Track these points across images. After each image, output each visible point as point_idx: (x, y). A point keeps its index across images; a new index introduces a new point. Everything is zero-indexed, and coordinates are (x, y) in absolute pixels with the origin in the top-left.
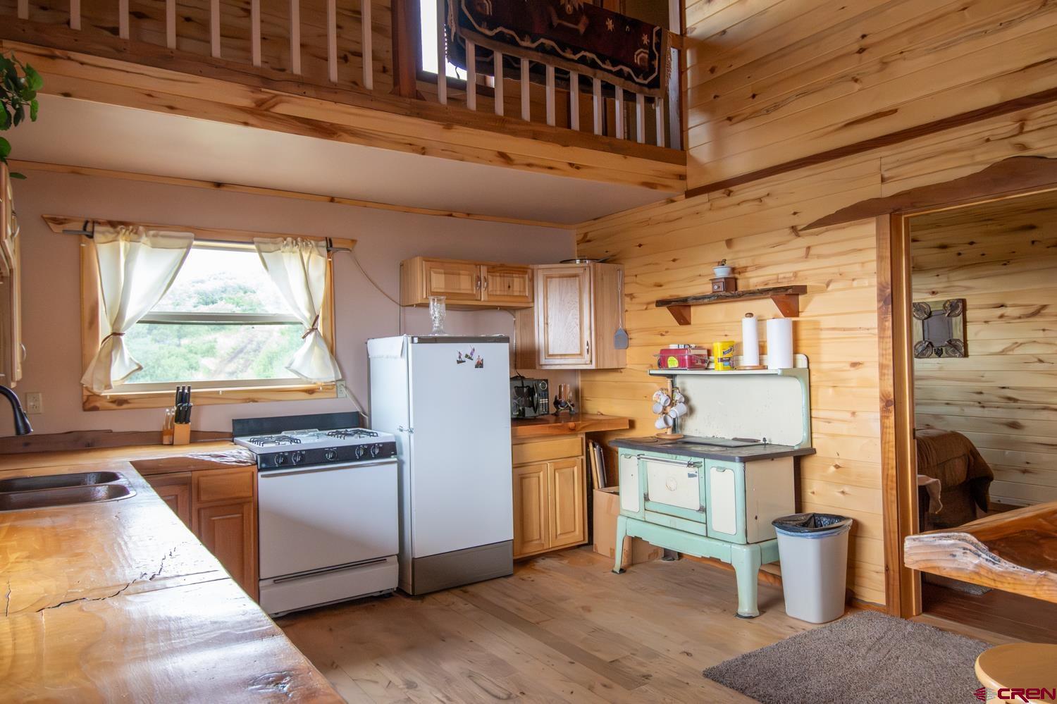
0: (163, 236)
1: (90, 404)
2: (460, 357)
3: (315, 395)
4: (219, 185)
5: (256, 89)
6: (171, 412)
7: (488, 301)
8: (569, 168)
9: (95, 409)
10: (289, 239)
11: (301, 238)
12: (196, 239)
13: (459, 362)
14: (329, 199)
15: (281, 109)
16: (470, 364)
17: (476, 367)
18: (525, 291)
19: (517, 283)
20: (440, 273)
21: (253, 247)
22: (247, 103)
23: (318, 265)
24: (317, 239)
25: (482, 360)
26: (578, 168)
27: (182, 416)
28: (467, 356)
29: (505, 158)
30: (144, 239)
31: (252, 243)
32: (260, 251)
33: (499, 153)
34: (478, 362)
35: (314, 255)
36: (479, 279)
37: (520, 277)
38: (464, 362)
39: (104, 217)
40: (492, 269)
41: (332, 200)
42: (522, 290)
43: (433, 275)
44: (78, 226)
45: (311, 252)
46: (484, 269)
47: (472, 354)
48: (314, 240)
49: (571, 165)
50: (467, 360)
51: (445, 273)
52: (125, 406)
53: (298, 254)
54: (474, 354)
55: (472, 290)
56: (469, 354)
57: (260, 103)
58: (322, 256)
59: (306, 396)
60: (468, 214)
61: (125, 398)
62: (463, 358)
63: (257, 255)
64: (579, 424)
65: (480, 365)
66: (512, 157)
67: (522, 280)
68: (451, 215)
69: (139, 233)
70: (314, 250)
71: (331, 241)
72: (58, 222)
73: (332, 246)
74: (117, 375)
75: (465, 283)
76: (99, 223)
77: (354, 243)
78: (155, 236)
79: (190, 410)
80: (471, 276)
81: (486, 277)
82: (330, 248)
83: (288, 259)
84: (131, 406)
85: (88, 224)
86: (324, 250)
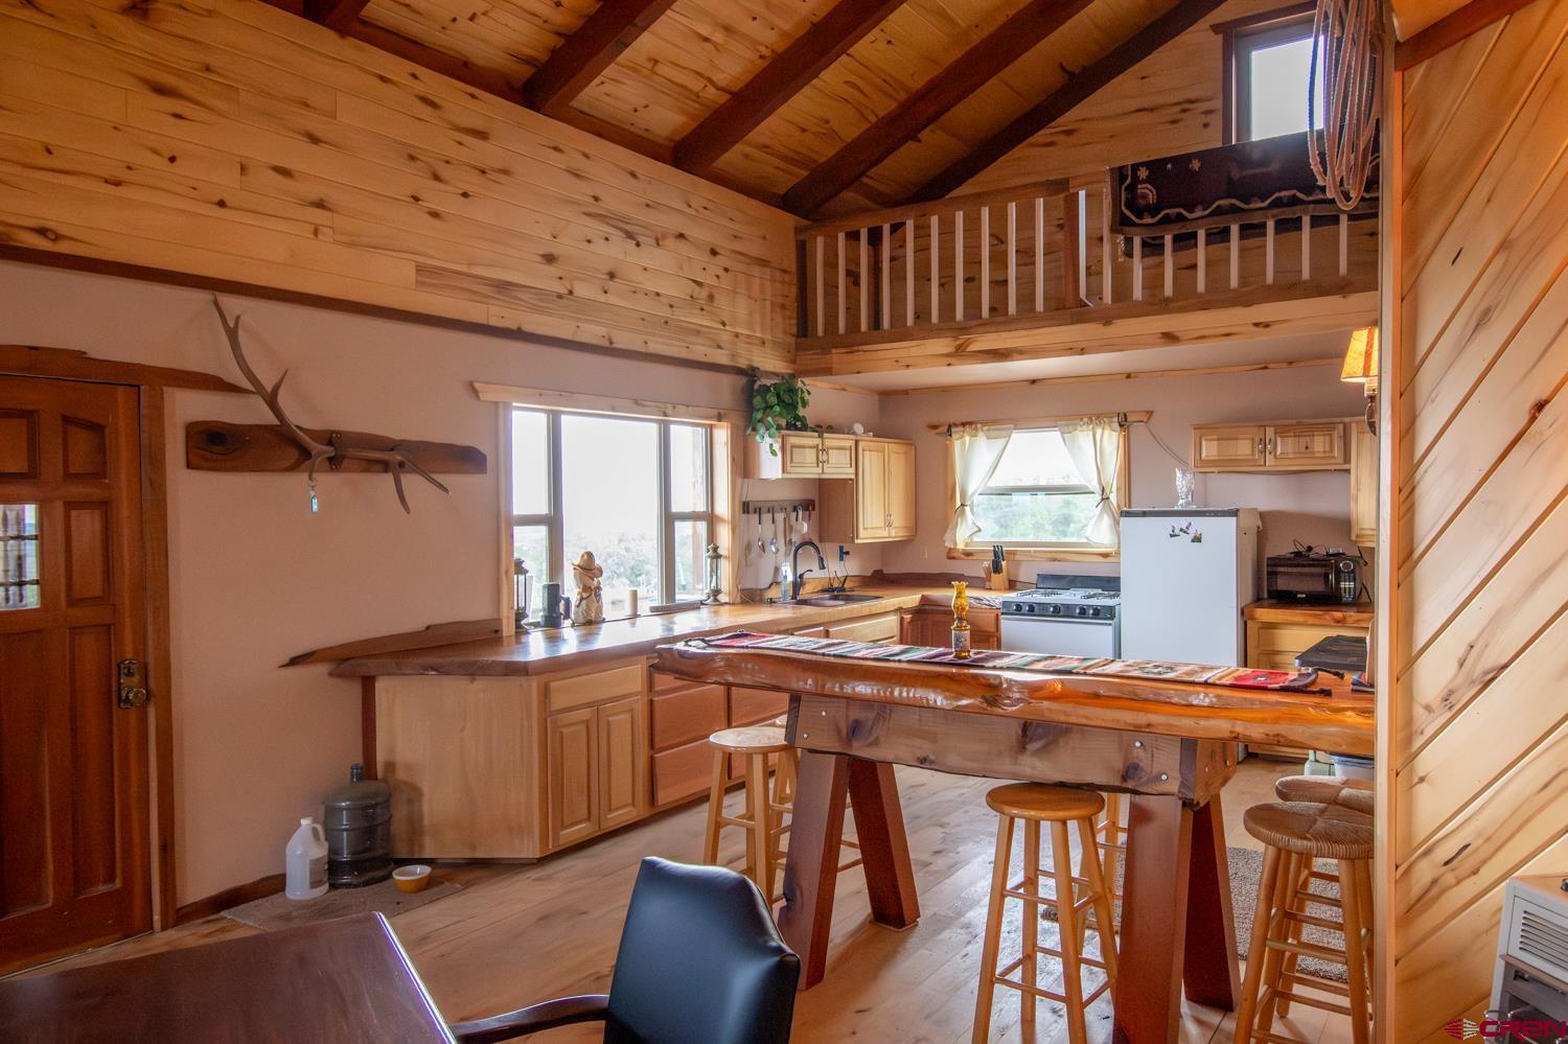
0: (996, 430)
1: (951, 555)
2: (1173, 531)
3: (1108, 560)
4: (1034, 382)
5: (956, 338)
6: (987, 564)
7: (1273, 466)
8: (1255, 329)
9: (954, 558)
10: (1085, 420)
11: (1096, 418)
12: (1015, 428)
13: (1171, 536)
14: (1124, 376)
15: (973, 347)
16: (1186, 539)
17: (1193, 541)
18: (1332, 450)
19: (1319, 444)
20: (1211, 440)
22: (951, 349)
23: (1111, 439)
24: (1109, 416)
25: (1201, 534)
26: (1267, 325)
27: (997, 568)
28: (1181, 530)
29: (1170, 338)
30: (981, 434)
32: (1062, 433)
33: (1162, 333)
34: (1195, 537)
35: (1107, 432)
36: (1263, 441)
37: (1324, 435)
38: (1178, 535)
39: (959, 420)
40: (1281, 431)
41: (1129, 376)
42: (1327, 449)
43: (1204, 443)
44: (945, 428)
45: (1103, 428)
46: (1270, 432)
47: (1188, 528)
48: (1106, 417)
49: (1256, 325)
50: (1181, 534)
51: (1219, 439)
52: (970, 558)
53: (1091, 433)
54: (1191, 528)
55: (1253, 455)
56: (1185, 528)
57: (958, 348)
58: (1115, 431)
59: (1101, 559)
60: (1291, 363)
62: (1177, 531)
63: (1059, 436)
64: (1351, 616)
65: (1197, 539)
66: (1178, 334)
67: (1328, 438)
68: (1266, 368)
69: (976, 429)
70: (1107, 427)
71: (1125, 415)
72: (935, 427)
73: (1126, 420)
74: (962, 535)
75: (1243, 448)
76: (956, 425)
77: (1150, 413)
78: (989, 430)
79: (1004, 563)
80: (1253, 439)
81: (1273, 439)
82: (1124, 423)
83: (1084, 437)
84: (974, 558)
85: (950, 426)
86: (1116, 425)
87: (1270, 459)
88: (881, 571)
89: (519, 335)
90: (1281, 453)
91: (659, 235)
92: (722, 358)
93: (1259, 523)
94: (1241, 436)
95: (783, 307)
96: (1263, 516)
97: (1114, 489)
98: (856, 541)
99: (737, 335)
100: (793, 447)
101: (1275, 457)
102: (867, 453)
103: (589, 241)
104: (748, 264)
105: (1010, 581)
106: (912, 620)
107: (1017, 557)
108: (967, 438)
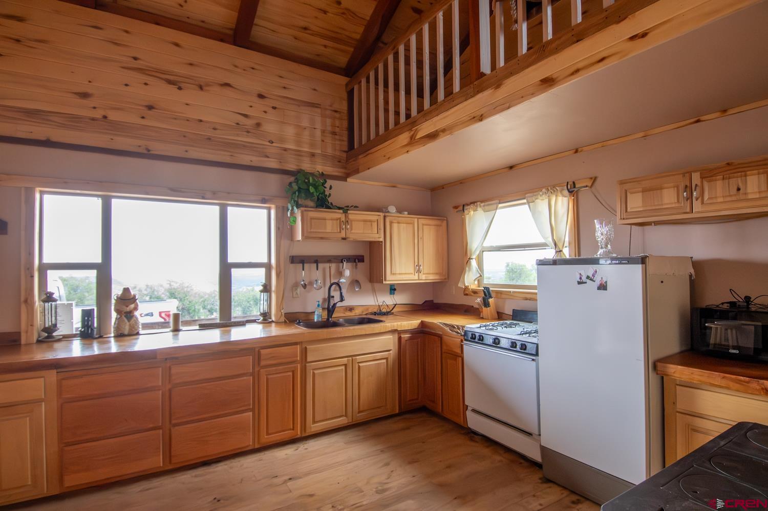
0: (488, 205)
1: (466, 292)
2: (581, 278)
4: (511, 167)
6: (479, 300)
7: (702, 213)
9: (467, 295)
10: (543, 190)
11: (551, 188)
12: (500, 203)
13: (579, 283)
17: (599, 288)
19: (754, 182)
20: (635, 192)
21: (525, 201)
22: (408, 140)
23: (562, 204)
24: (560, 185)
25: (606, 282)
27: (486, 304)
28: (588, 277)
29: (547, 82)
30: (479, 209)
31: (524, 199)
32: (528, 203)
34: (601, 284)
35: (559, 199)
36: (688, 188)
38: (586, 283)
39: (469, 201)
40: (708, 174)
41: (576, 151)
43: (629, 196)
44: (461, 208)
45: (556, 196)
46: (696, 178)
47: (593, 275)
48: (558, 187)
49: (632, 39)
50: (588, 281)
53: (547, 201)
54: (596, 276)
55: (679, 202)
56: (591, 276)
57: (412, 137)
58: (566, 197)
61: (476, 291)
62: (584, 279)
63: (527, 206)
65: (603, 287)
67: (762, 176)
69: (477, 206)
70: (559, 194)
71: (574, 183)
72: (456, 207)
73: (575, 187)
74: (470, 280)
75: (669, 198)
76: (468, 205)
77: (594, 179)
78: (484, 206)
79: (490, 300)
80: (678, 187)
81: (699, 184)
82: (573, 190)
83: (542, 204)
84: (477, 295)
85: (464, 206)
86: (566, 192)
87: (697, 206)
88: (433, 301)
89: (47, 143)
90: (709, 198)
91: (202, 84)
92: (272, 164)
93: (692, 271)
94: (666, 185)
95: (334, 133)
96: (697, 265)
97: (567, 244)
98: (384, 282)
99: (285, 150)
100: (312, 219)
101: (702, 203)
102: (395, 226)
103: (126, 85)
104: (299, 106)
105: (498, 313)
106: (411, 338)
107: (504, 296)
108: (472, 212)
